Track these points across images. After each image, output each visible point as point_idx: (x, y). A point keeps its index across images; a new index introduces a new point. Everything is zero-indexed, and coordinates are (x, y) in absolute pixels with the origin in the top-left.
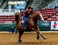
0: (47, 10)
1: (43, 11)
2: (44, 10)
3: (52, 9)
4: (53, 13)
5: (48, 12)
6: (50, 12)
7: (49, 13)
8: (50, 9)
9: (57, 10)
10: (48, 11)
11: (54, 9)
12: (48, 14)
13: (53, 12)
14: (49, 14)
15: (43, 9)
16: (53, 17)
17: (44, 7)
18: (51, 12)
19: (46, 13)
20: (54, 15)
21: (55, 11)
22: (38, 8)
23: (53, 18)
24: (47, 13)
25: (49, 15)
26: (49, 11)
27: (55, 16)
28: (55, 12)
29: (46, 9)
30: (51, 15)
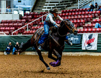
0: (75, 12)
1: (67, 14)
2: (69, 11)
3: (84, 11)
4: (87, 18)
5: (77, 15)
6: (80, 15)
7: (79, 17)
8: (81, 9)
9: (94, 12)
10: (77, 13)
11: (90, 10)
12: (76, 19)
13: (86, 16)
14: (80, 19)
15: (68, 9)
16: (86, 25)
17: (70, 6)
18: (83, 17)
19: (73, 17)
20: (88, 22)
21: (91, 14)
22: (58, 7)
23: (87, 27)
24: (76, 17)
25: (79, 21)
26: (80, 13)
27: (90, 24)
28: (90, 16)
29: (74, 10)
30: (82, 21)
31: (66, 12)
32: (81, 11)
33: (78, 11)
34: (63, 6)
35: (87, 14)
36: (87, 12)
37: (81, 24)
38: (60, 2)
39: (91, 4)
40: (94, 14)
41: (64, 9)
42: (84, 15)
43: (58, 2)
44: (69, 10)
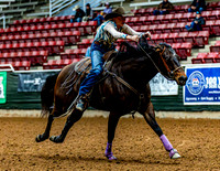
31: (24, 23)
32: (57, 22)
33: (50, 23)
34: (18, 10)
35: (69, 29)
36: (68, 25)
37: (56, 49)
38: (12, 3)
39: (76, 7)
40: (84, 27)
41: (21, 17)
42: (63, 29)
43: (7, 3)
44: (31, 20)
